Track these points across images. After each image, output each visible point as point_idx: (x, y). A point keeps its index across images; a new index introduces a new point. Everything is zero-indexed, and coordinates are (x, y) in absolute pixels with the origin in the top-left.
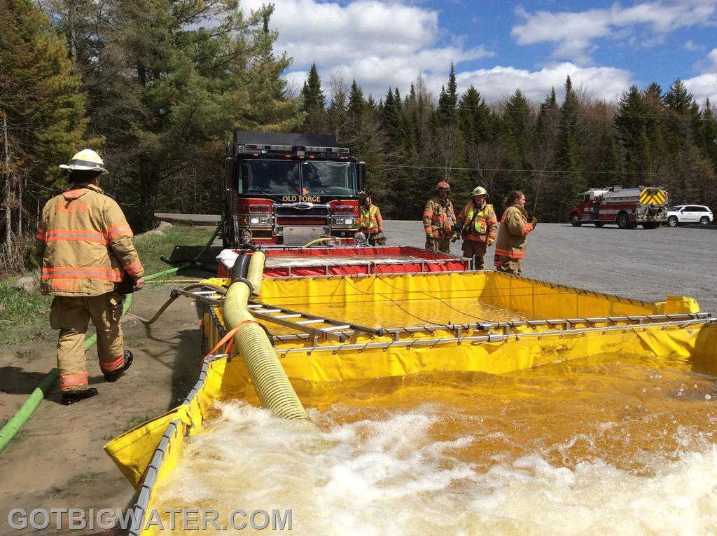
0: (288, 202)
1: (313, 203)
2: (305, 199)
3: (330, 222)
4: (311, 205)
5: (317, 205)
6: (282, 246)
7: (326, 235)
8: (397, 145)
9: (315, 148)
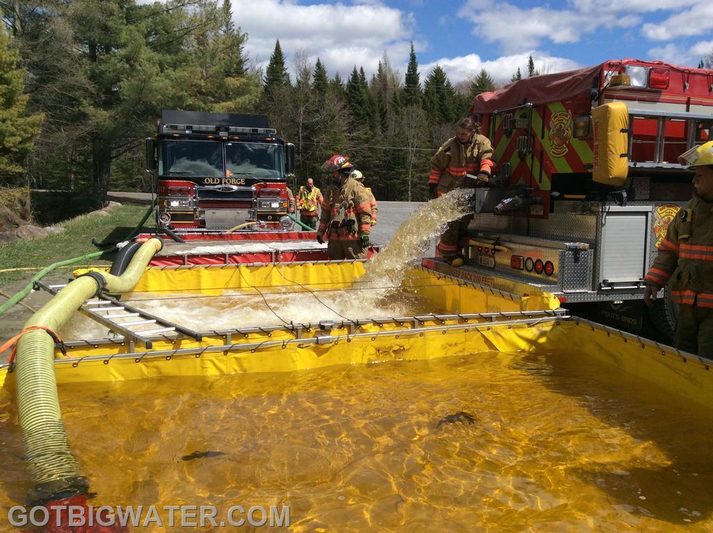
0: (210, 184)
1: (237, 185)
2: (229, 181)
3: (256, 205)
4: (235, 188)
5: (242, 188)
6: (204, 230)
7: (251, 219)
8: (362, 124)
9: (240, 129)
